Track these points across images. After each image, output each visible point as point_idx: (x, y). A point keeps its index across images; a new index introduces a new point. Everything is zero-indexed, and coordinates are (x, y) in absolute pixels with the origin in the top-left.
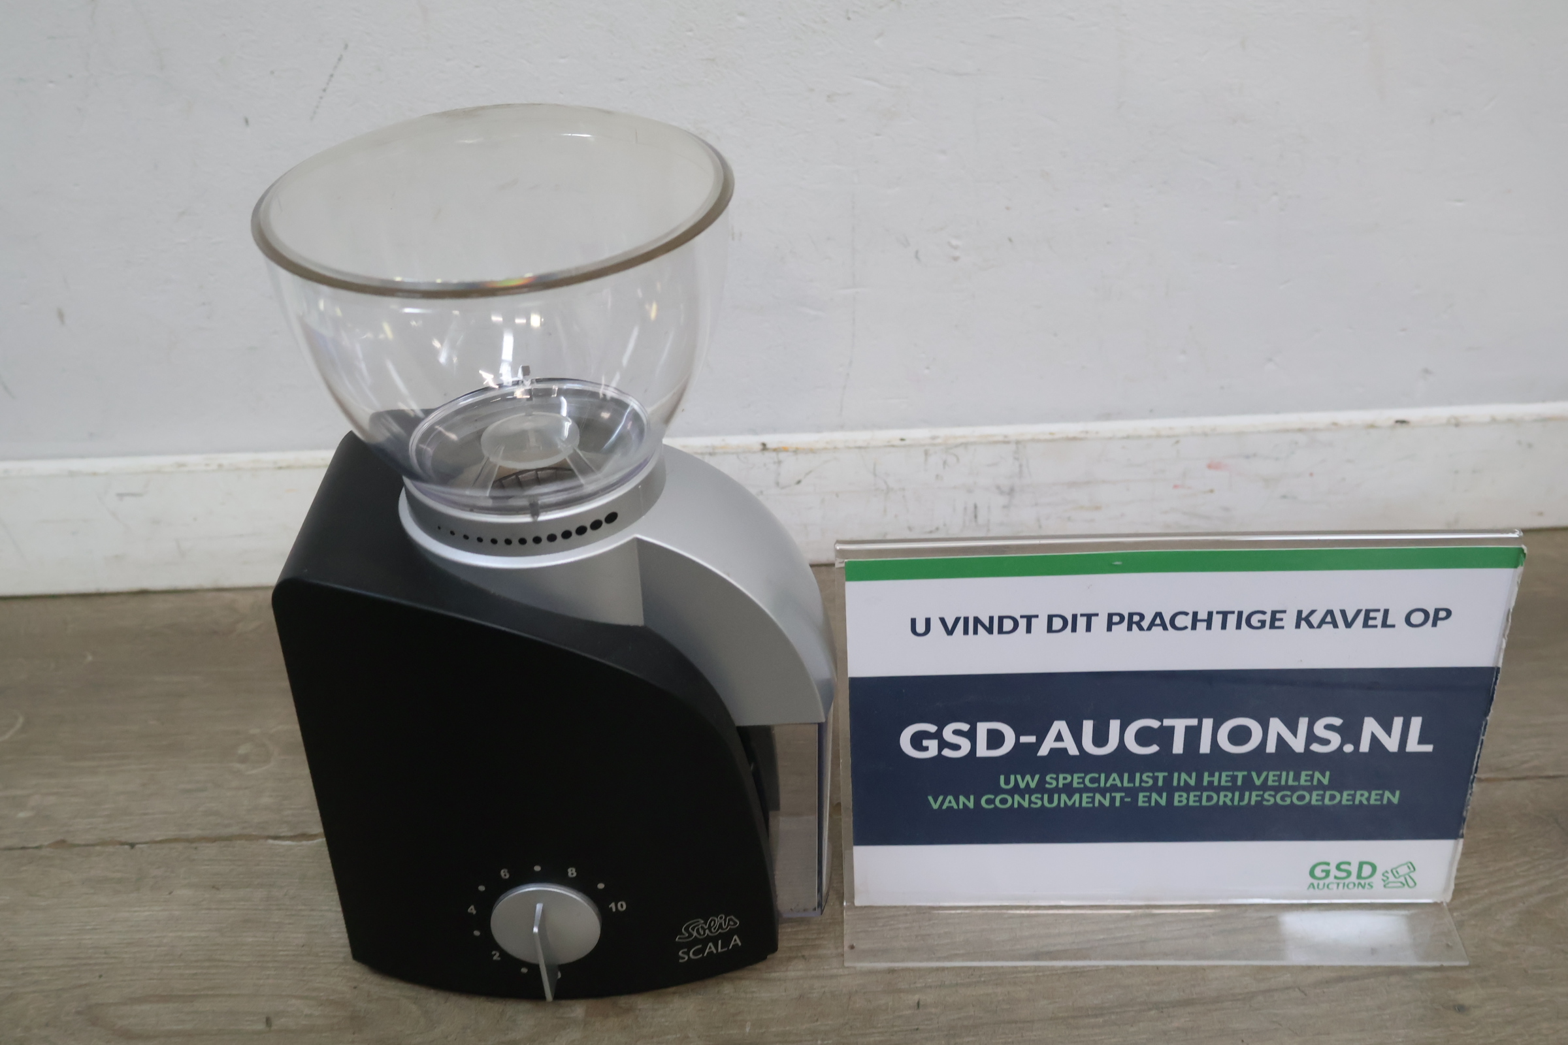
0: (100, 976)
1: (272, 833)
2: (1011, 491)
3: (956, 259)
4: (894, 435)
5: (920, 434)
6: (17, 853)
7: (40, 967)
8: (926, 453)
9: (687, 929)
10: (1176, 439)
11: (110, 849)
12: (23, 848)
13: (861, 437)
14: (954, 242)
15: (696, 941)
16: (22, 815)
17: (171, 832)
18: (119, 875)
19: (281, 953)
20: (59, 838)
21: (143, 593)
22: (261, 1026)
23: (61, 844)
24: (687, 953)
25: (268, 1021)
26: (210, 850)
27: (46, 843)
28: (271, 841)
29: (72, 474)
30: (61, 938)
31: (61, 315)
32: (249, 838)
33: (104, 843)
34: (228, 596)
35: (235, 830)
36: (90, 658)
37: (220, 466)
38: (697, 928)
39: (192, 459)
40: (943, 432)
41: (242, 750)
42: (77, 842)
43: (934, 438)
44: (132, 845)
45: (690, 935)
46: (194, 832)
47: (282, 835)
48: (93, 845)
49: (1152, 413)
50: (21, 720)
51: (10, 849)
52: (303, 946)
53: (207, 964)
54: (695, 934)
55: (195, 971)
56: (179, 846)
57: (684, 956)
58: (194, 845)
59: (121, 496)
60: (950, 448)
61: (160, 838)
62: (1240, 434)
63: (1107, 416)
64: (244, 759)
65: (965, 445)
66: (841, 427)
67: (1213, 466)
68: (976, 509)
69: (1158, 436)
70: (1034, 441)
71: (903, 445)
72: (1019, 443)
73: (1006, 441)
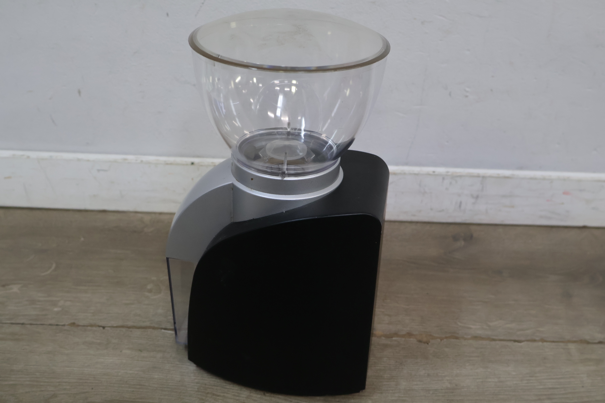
0: (92, 389)
1: (164, 327)
2: (477, 197)
3: (467, 96)
4: (430, 169)
5: (441, 170)
6: (54, 327)
7: (66, 382)
8: (443, 179)
10: (551, 181)
11: (94, 328)
12: (57, 325)
13: (416, 169)
14: (467, 89)
16: (56, 309)
17: (120, 323)
18: (99, 341)
19: (170, 384)
20: (73, 321)
21: (104, 211)
23: (73, 324)
26: (138, 332)
27: (67, 324)
28: (163, 331)
29: (79, 160)
30: (75, 369)
31: (79, 92)
32: (154, 328)
33: (91, 326)
34: (140, 215)
35: (148, 324)
36: (82, 239)
37: (142, 161)
39: (130, 157)
40: (452, 170)
41: (149, 287)
42: (80, 324)
43: (448, 172)
44: (104, 328)
46: (130, 324)
47: (168, 328)
48: (87, 326)
49: (541, 168)
50: (54, 266)
51: (51, 325)
52: (179, 381)
53: (138, 387)
55: (133, 390)
56: (124, 330)
58: (130, 329)
59: (99, 170)
60: (454, 177)
61: (115, 325)
62: (579, 181)
63: (521, 168)
64: (150, 291)
65: (461, 176)
66: (406, 164)
67: (565, 193)
68: (461, 203)
69: (544, 179)
70: (490, 177)
71: (434, 174)
72: (484, 177)
73: (478, 176)
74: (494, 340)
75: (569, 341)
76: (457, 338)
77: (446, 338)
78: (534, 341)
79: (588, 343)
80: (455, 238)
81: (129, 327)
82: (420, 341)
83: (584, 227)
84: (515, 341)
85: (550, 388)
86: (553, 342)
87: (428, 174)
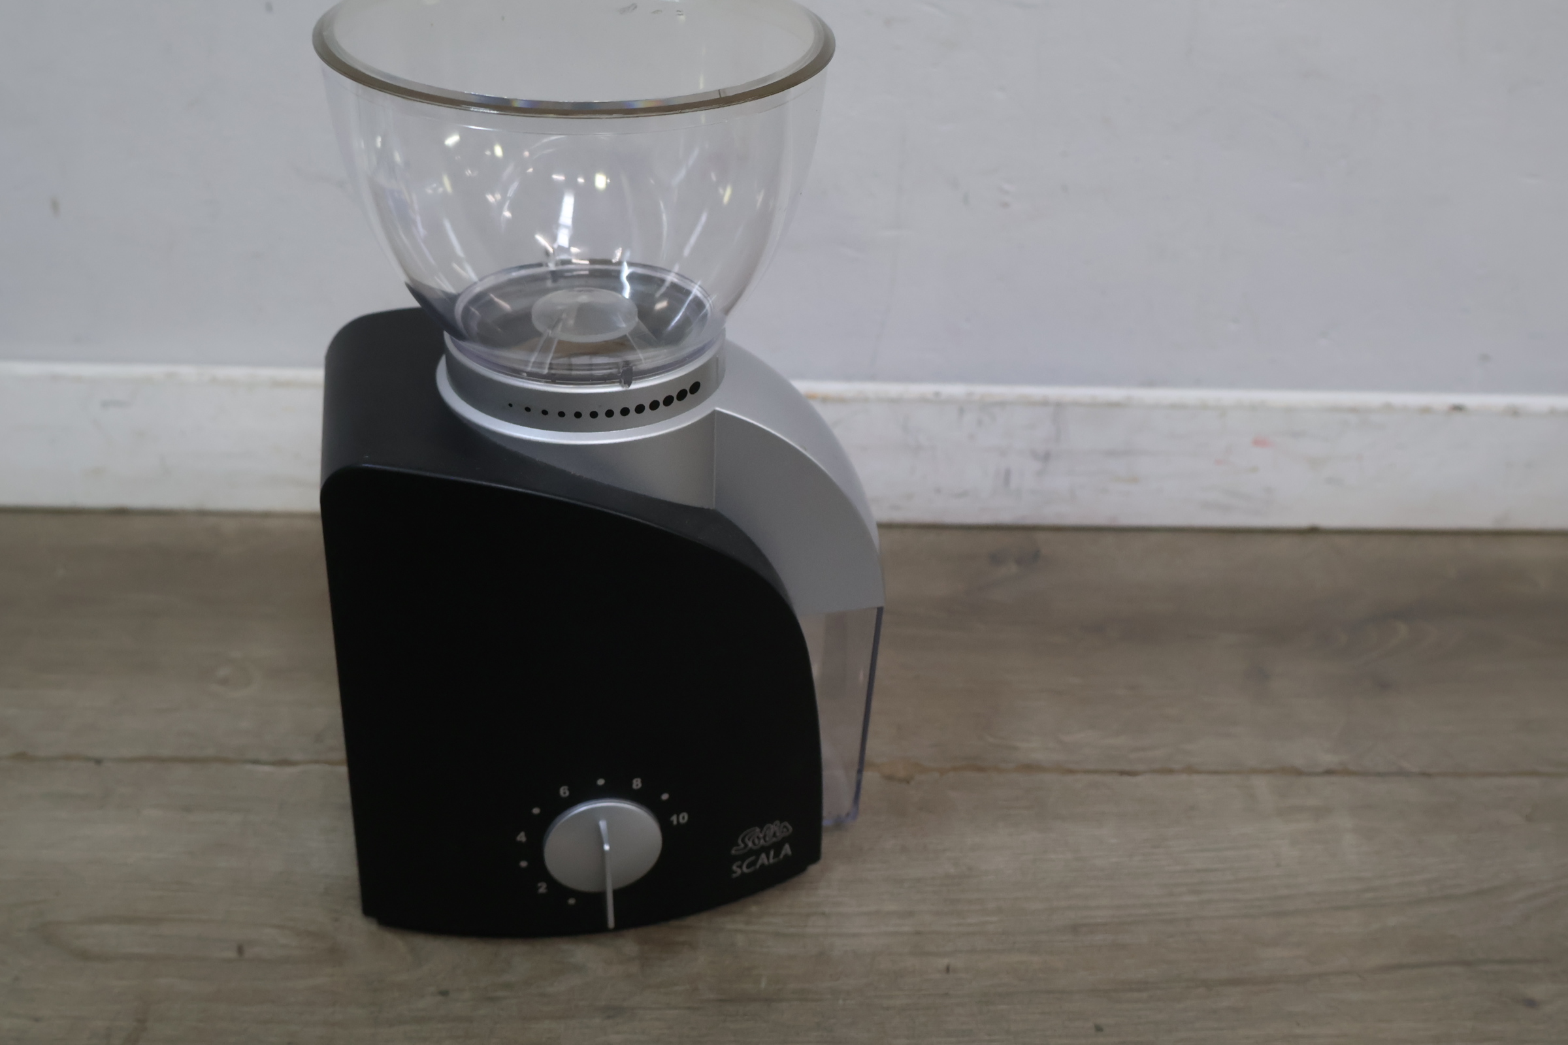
0: (57, 893)
1: (251, 758)
2: (1046, 457)
3: (1005, 205)
4: (927, 389)
5: (956, 390)
8: (962, 411)
9: (743, 841)
10: (1222, 411)
11: (75, 764)
13: (894, 389)
14: (1007, 187)
15: (751, 852)
17: (142, 752)
18: (83, 792)
19: (257, 880)
20: (20, 750)
21: (123, 512)
22: (232, 954)
23: (21, 756)
24: (740, 867)
25: (240, 950)
27: (6, 755)
28: (249, 767)
29: (55, 378)
30: (17, 852)
31: (55, 206)
32: (226, 761)
33: (68, 758)
34: (211, 519)
35: (210, 752)
37: (214, 379)
38: (755, 838)
39: (187, 372)
40: (981, 390)
41: (222, 672)
42: (38, 755)
43: (971, 395)
44: (98, 761)
45: (746, 845)
46: (167, 752)
47: (262, 759)
48: (57, 759)
49: (1198, 383)
52: (281, 874)
53: (175, 887)
54: (750, 844)
55: (162, 894)
56: (149, 766)
57: (738, 870)
58: (167, 765)
59: (105, 404)
60: (987, 406)
61: (127, 756)
62: (1289, 411)
63: (1151, 383)
64: (224, 682)
65: (1002, 404)
66: (872, 378)
67: (1259, 442)
68: (1008, 474)
69: (1204, 407)
70: (1077, 404)
71: (938, 401)
72: (1059, 406)
73: (1045, 403)
74: (1071, 772)
75: (1255, 771)
76: (981, 769)
77: (955, 769)
78: (1170, 771)
79: (1298, 773)
80: (996, 559)
81: (162, 760)
82: (890, 778)
83: (1313, 531)
84: (1123, 773)
85: (1198, 871)
86: (1216, 773)
87: (923, 400)
